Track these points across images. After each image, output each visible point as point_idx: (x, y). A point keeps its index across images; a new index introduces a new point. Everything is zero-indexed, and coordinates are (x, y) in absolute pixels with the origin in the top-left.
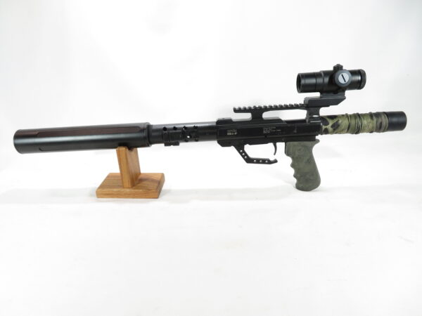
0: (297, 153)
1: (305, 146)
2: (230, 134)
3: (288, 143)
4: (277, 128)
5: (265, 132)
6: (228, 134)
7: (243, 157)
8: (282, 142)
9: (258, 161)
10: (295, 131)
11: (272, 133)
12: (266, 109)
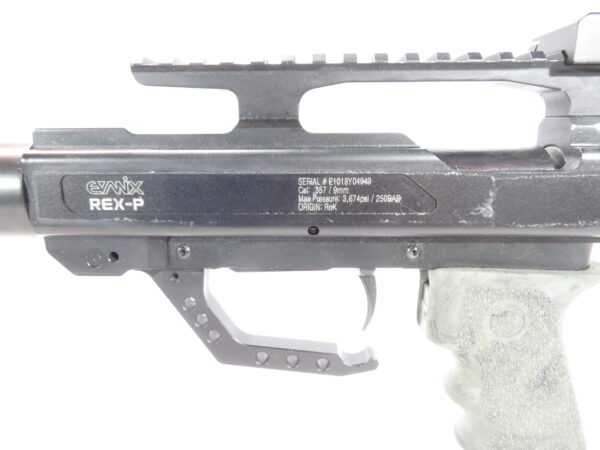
0: (487, 335)
1: (532, 298)
2: (106, 205)
3: (437, 276)
4: (381, 184)
5: (305, 203)
6: (94, 204)
7: (202, 332)
8: (407, 264)
9: (278, 357)
10: (488, 211)
11: (347, 215)
12: (321, 72)
